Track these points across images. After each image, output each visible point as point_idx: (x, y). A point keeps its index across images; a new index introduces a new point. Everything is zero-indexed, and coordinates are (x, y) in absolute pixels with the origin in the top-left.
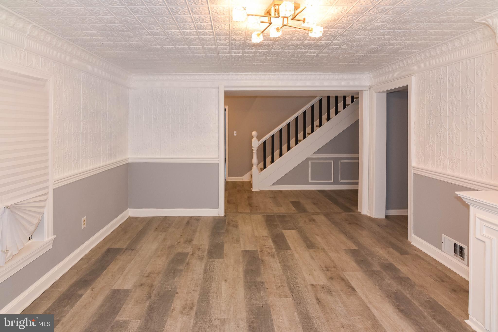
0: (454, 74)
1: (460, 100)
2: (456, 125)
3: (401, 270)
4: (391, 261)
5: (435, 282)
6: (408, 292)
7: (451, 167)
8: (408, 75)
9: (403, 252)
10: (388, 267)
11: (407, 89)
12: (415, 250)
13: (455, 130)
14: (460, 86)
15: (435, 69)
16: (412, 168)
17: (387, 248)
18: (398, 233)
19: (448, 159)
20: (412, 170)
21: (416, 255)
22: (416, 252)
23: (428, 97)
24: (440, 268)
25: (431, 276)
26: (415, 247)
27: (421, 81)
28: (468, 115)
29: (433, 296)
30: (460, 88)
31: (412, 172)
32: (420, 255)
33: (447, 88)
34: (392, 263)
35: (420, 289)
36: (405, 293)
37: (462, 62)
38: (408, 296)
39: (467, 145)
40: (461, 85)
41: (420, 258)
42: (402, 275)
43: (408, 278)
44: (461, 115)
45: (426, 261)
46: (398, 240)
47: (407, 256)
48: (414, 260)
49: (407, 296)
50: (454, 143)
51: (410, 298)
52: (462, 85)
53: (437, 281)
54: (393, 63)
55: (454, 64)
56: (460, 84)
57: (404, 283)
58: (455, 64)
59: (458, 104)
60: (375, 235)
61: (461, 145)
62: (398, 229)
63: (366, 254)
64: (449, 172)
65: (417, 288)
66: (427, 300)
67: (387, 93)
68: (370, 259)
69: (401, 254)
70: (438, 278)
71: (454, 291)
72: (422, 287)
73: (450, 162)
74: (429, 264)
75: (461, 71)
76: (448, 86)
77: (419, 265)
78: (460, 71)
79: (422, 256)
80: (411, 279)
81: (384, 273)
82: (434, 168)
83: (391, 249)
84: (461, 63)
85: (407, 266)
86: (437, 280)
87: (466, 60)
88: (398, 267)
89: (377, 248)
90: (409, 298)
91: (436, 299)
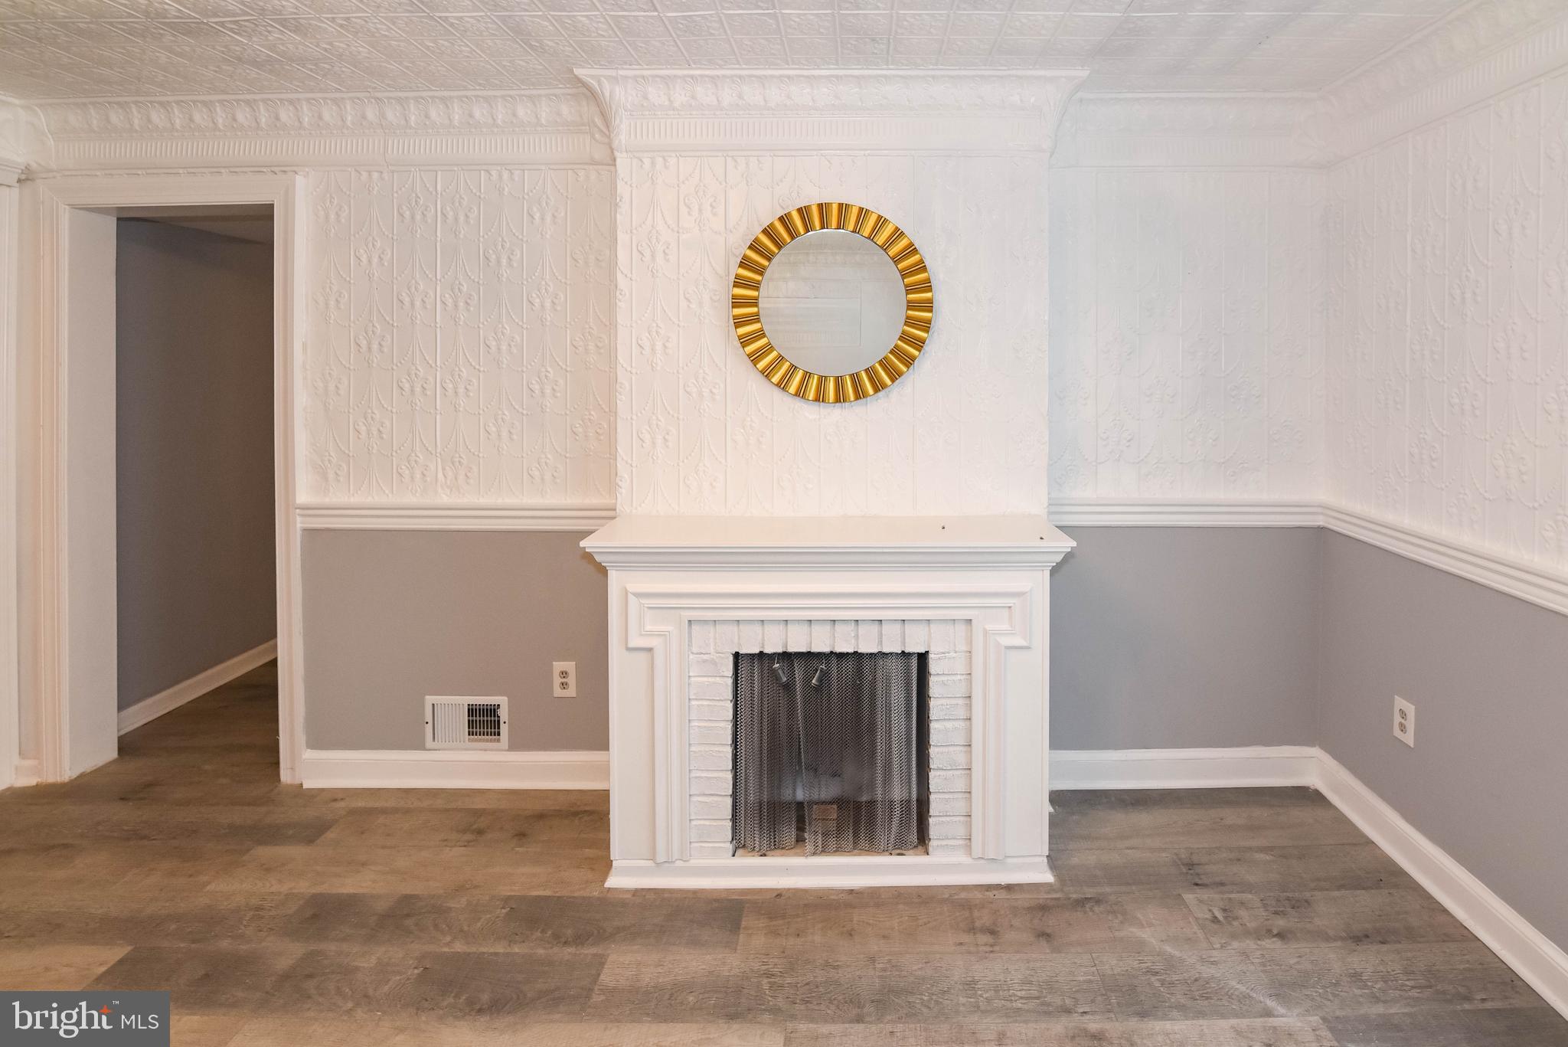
0: (462, 201)
1: (481, 282)
2: (467, 354)
3: (361, 891)
4: (304, 887)
5: (469, 849)
6: (448, 939)
7: (448, 482)
8: (270, 166)
9: (312, 832)
10: (315, 916)
11: (271, 218)
12: (335, 800)
13: (463, 370)
14: (481, 239)
15: (393, 172)
16: (298, 510)
17: (245, 858)
18: (224, 781)
19: (439, 460)
20: (299, 519)
21: (353, 812)
22: (342, 804)
23: (364, 259)
24: (439, 803)
25: (445, 843)
26: (322, 790)
27: (331, 197)
28: (503, 325)
29: (506, 891)
30: (481, 245)
31: (299, 525)
32: (360, 804)
33: (436, 240)
34: (314, 891)
35: (464, 901)
36: (446, 950)
37: (489, 172)
38: (459, 947)
39: (500, 412)
40: (483, 237)
41: (370, 812)
42: (381, 906)
43: (407, 899)
44: (481, 326)
45: (395, 811)
46: (249, 804)
47: (330, 835)
48: (362, 833)
49: (459, 952)
50: (461, 409)
51: (474, 949)
52: (486, 236)
53: (472, 843)
54: (202, 98)
55: (463, 170)
56: (481, 234)
57: (409, 922)
58: (467, 170)
59: (473, 293)
60: (145, 842)
61: (481, 412)
62: (207, 767)
63: (194, 942)
64: (445, 498)
65: (452, 904)
66: (507, 914)
67: (118, 219)
68: (225, 944)
69: (310, 841)
70: (464, 831)
71: (521, 835)
72: (460, 889)
73: (447, 468)
74: (407, 811)
75: (485, 198)
76: (439, 234)
77: (389, 835)
78: (482, 196)
79: (370, 804)
80: (416, 893)
81: (331, 947)
82: (390, 495)
83: (264, 852)
84: (482, 172)
85: (363, 864)
86: (469, 842)
87: (499, 168)
88: (345, 891)
89: (209, 883)
90: (468, 951)
91: (516, 890)
